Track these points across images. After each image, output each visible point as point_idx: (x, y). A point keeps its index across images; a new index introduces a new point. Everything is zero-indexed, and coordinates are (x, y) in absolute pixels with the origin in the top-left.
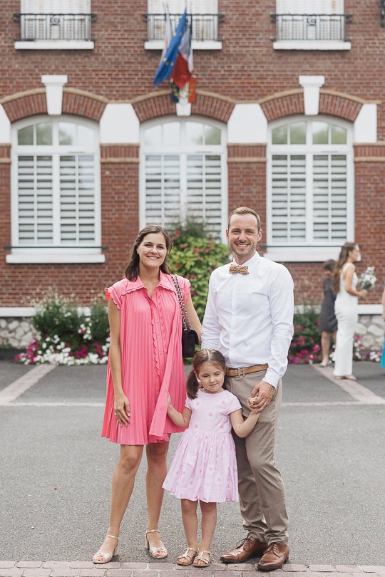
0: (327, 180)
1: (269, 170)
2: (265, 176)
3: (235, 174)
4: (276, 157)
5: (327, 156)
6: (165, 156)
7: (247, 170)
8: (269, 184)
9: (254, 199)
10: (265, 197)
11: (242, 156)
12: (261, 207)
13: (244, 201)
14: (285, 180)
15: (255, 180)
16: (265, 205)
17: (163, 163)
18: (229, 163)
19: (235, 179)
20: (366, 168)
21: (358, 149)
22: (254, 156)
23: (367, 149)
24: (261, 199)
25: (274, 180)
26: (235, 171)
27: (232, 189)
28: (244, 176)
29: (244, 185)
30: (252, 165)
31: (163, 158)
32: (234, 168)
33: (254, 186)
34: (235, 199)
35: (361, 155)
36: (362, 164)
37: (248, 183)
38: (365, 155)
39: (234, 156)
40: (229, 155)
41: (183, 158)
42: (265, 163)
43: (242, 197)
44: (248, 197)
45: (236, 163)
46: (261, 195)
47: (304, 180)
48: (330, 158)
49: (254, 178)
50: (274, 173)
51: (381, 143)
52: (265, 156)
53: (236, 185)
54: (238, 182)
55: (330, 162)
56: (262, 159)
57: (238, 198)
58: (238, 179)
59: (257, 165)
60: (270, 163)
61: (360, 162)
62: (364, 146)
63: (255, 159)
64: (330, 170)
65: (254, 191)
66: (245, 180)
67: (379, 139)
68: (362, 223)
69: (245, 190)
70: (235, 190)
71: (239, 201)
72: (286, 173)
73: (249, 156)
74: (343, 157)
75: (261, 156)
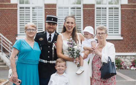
0: (113, 15)
1: (96, 12)
2: (94, 14)
3: (85, 13)
4: (97, 8)
5: (113, 8)
6: (64, 8)
7: (89, 12)
8: (96, 16)
9: (91, 21)
10: (94, 20)
11: (87, 8)
12: (93, 23)
13: (88, 21)
14: (100, 15)
15: (91, 15)
16: (94, 23)
17: (64, 10)
18: (83, 10)
19: (85, 15)
20: (125, 11)
21: (122, 6)
22: (91, 8)
23: (125, 6)
24: (93, 21)
25: (97, 15)
26: (85, 12)
27: (84, 18)
28: (88, 14)
29: (88, 16)
30: (90, 11)
31: (63, 8)
32: (85, 11)
33: (91, 17)
34: (85, 20)
35: (123, 8)
36: (123, 11)
37: (89, 16)
38: (124, 8)
39: (85, 8)
40: (83, 7)
41: (70, 8)
42: (94, 10)
43: (87, 20)
44: (89, 20)
45: (86, 10)
46: (93, 19)
47: (106, 15)
48: (114, 8)
49: (91, 14)
50: (97, 13)
51: (129, 4)
52: (94, 8)
53: (85, 16)
54: (86, 16)
55: (114, 10)
56: (93, 9)
57: (86, 20)
58: (86, 15)
59: (92, 10)
60: (96, 10)
61: (123, 10)
62: (124, 5)
63: (91, 9)
64: (114, 12)
65: (91, 18)
66: (88, 15)
67: (128, 3)
68: (123, 28)
69: (88, 18)
70: (85, 18)
71: (86, 21)
72: (100, 13)
73: (90, 8)
74: (118, 8)
75: (93, 8)
